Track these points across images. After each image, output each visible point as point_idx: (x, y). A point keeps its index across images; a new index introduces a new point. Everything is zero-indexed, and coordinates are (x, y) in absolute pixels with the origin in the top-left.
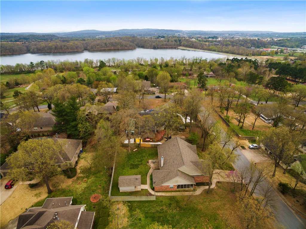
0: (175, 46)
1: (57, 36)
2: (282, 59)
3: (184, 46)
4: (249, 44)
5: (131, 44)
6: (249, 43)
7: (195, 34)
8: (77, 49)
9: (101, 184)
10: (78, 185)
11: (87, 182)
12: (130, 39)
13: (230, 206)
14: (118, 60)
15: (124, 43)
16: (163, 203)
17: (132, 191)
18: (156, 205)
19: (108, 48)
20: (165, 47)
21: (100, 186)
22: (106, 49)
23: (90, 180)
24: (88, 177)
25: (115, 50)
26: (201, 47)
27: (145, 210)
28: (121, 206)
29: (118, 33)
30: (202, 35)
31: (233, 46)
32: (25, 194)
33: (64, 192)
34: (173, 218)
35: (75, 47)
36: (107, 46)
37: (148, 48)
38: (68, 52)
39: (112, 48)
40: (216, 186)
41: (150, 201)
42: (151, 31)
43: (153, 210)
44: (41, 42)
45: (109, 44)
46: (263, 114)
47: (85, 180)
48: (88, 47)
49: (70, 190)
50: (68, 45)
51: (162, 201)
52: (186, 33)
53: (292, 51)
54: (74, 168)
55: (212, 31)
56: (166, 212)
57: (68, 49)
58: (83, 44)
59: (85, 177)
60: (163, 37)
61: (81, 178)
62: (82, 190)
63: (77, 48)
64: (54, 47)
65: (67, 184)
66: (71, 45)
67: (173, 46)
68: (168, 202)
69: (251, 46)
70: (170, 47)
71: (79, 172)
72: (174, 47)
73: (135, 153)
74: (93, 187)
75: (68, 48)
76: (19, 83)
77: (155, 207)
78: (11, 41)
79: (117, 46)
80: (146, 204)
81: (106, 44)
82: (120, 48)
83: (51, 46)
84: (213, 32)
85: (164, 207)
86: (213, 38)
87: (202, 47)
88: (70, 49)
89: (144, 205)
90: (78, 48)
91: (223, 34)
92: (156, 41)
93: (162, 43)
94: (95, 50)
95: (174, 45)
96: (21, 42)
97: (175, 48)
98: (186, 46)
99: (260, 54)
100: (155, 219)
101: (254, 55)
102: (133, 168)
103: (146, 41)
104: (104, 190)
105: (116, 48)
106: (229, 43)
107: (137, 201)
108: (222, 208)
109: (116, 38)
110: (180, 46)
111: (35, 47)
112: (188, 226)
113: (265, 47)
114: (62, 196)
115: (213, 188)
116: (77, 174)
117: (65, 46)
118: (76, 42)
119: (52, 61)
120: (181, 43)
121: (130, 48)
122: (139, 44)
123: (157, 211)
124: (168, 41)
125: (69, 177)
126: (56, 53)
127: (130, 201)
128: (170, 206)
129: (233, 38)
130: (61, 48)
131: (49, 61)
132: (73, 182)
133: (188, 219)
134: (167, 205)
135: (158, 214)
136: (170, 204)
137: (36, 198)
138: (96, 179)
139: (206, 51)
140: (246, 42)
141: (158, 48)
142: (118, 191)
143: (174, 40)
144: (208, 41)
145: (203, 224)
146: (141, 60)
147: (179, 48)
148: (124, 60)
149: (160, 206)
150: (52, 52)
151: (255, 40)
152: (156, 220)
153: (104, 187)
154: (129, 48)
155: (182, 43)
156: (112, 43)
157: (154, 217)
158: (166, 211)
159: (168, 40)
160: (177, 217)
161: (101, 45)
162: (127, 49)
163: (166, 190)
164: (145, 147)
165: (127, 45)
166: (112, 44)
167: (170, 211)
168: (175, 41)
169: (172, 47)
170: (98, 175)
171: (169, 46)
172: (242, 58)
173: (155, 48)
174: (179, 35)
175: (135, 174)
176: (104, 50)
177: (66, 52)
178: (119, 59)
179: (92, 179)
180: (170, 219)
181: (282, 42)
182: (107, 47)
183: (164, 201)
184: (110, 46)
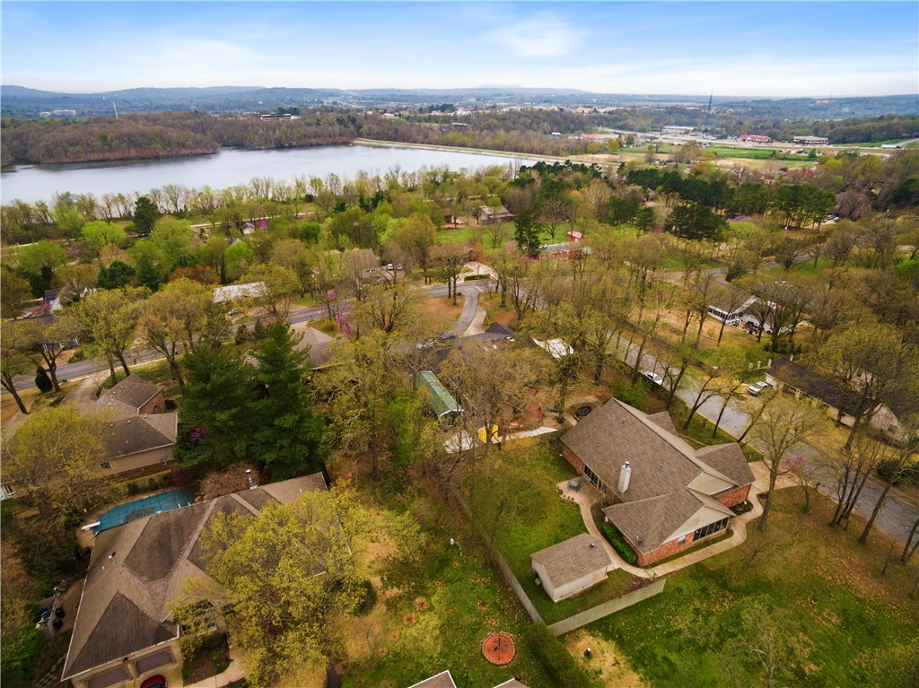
0: (343, 139)
2: (643, 160)
3: (370, 135)
4: (546, 124)
5: (199, 136)
6: (544, 121)
7: (383, 99)
9: (479, 598)
10: (408, 626)
11: (431, 608)
12: (189, 121)
14: (187, 192)
15: (174, 134)
16: (685, 593)
17: (586, 587)
19: (118, 155)
20: (313, 141)
21: (483, 604)
22: (110, 156)
23: (435, 598)
24: (420, 591)
25: (144, 158)
26: (421, 137)
27: (658, 629)
28: (587, 642)
29: (125, 101)
30: (402, 101)
31: (508, 129)
36: (109, 145)
37: (260, 149)
39: (133, 153)
41: (652, 598)
43: (678, 623)
45: (118, 138)
46: (712, 304)
47: (422, 604)
49: (397, 654)
51: (679, 590)
52: (354, 97)
53: (649, 140)
55: (427, 90)
59: (410, 593)
60: (295, 112)
61: (401, 603)
62: (437, 638)
67: (337, 137)
68: (694, 585)
69: (549, 128)
70: (330, 140)
71: (380, 584)
72: (341, 141)
74: (461, 616)
77: (676, 611)
79: (152, 147)
80: (648, 611)
81: (104, 138)
82: (162, 153)
84: (430, 94)
85: (697, 603)
86: (443, 108)
87: (426, 138)
89: (646, 617)
91: (459, 97)
93: (302, 131)
94: (65, 160)
95: (341, 135)
97: (346, 144)
98: (378, 136)
99: (585, 149)
101: (573, 151)
104: (503, 613)
105: (147, 153)
106: (495, 121)
107: (618, 612)
109: (133, 118)
110: (360, 135)
113: (585, 131)
115: (764, 515)
116: (379, 593)
120: (360, 128)
121: (200, 151)
122: (225, 137)
124: (318, 124)
127: (601, 619)
128: (708, 594)
129: (494, 107)
132: (383, 623)
134: (700, 595)
136: (704, 590)
138: (454, 587)
139: (441, 148)
140: (535, 117)
141: (291, 147)
142: (545, 602)
143: (335, 119)
144: (435, 119)
145: (812, 614)
147: (358, 142)
148: (207, 189)
149: (683, 603)
151: (553, 111)
153: (495, 603)
154: (194, 152)
155: (364, 128)
156: (129, 135)
158: (708, 612)
159: (316, 120)
161: (88, 145)
162: (188, 155)
163: (667, 555)
165: (187, 140)
166: (130, 140)
167: (717, 610)
168: (340, 121)
169: (335, 140)
170: (448, 573)
171: (324, 137)
172: (557, 163)
173: (280, 146)
174: (335, 103)
176: (101, 161)
178: (190, 189)
179: (439, 594)
181: (618, 116)
182: (111, 150)
183: (683, 586)
184: (124, 145)
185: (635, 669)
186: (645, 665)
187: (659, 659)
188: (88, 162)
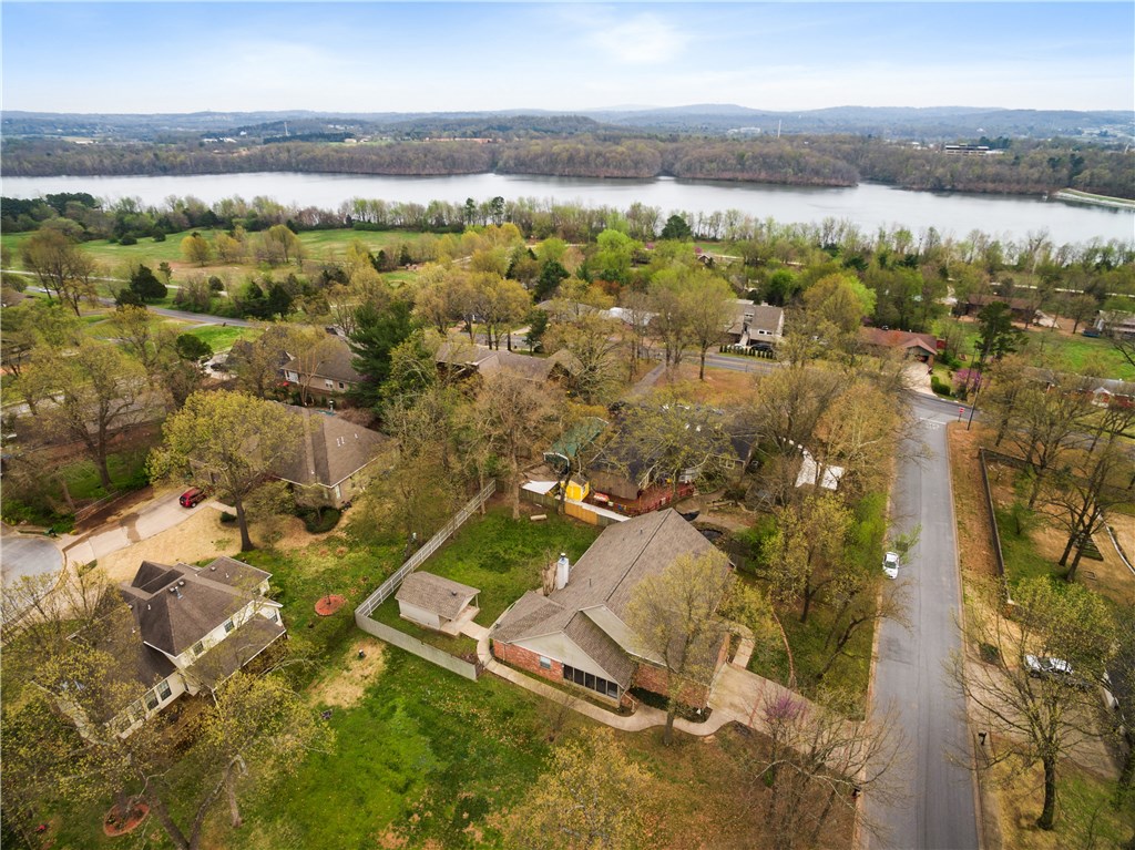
0: (1039, 188)
1: (594, 123)
3: (1090, 187)
5: (841, 164)
8: (636, 168)
9: (371, 574)
10: (317, 555)
11: (341, 558)
13: (713, 822)
15: (813, 159)
16: (489, 699)
17: (431, 627)
18: (466, 697)
19: (746, 176)
20: (990, 186)
21: (365, 580)
22: (740, 176)
23: (352, 555)
24: (352, 546)
25: (770, 182)
27: (425, 693)
28: (374, 651)
32: (204, 531)
33: (275, 560)
34: (484, 755)
35: (632, 161)
36: (743, 165)
37: (910, 189)
38: (606, 177)
39: (763, 175)
40: (715, 734)
41: (460, 676)
42: (963, 117)
43: (446, 706)
44: (537, 138)
45: (754, 157)
47: (342, 552)
48: (677, 166)
49: (291, 562)
50: (611, 152)
51: (490, 694)
54: (340, 510)
56: (480, 729)
57: (608, 166)
58: (662, 153)
59: (347, 542)
61: (335, 542)
62: (317, 572)
63: (636, 164)
64: (565, 155)
65: (295, 545)
66: (623, 153)
67: (1030, 185)
68: (507, 703)
70: (1016, 187)
71: (343, 526)
72: (1032, 190)
73: (532, 527)
74: (346, 574)
75: (606, 163)
76: (413, 258)
77: (459, 700)
78: (464, 135)
79: (784, 171)
80: (442, 679)
81: (742, 157)
82: (791, 179)
83: (559, 154)
85: (484, 714)
88: (615, 167)
89: (432, 681)
90: (641, 165)
92: (957, 160)
93: (980, 171)
94: (699, 175)
95: (1039, 181)
96: (485, 137)
97: (1038, 196)
100: (430, 731)
102: (491, 568)
103: (908, 159)
105: (777, 177)
107: (423, 659)
108: (674, 812)
109: (793, 139)
110: (1071, 185)
111: (513, 153)
112: (509, 800)
114: (266, 567)
115: (697, 737)
116: (335, 529)
117: (599, 154)
118: (641, 145)
119: (530, 202)
120: (1079, 173)
121: (833, 181)
122: (877, 169)
123: (456, 715)
124: (1014, 164)
125: (311, 530)
126: (568, 176)
127: (406, 652)
128: (505, 719)
130: (586, 161)
131: (521, 200)
132: (312, 544)
133: (525, 781)
134: (497, 713)
135: (449, 723)
136: (508, 714)
137: (215, 548)
138: (370, 558)
141: (953, 191)
143: (1047, 157)
146: (841, 230)
147: (1060, 194)
149: (474, 703)
150: (557, 173)
152: (431, 735)
154: (827, 182)
155: (1086, 174)
156: (765, 156)
157: (434, 724)
158: (480, 726)
159: (1017, 158)
160: (498, 760)
161: (724, 162)
163: (527, 668)
164: (577, 519)
165: (824, 167)
166: (765, 162)
167: (490, 733)
168: (1054, 163)
169: (1024, 188)
170: (382, 550)
171: (1009, 182)
173: (939, 189)
175: (481, 584)
176: (729, 180)
177: (598, 177)
179: (359, 554)
180: (473, 753)
182: (742, 171)
183: (499, 695)
184: (755, 166)
185: (367, 691)
186: (376, 696)
187: (391, 704)
188: (717, 180)
